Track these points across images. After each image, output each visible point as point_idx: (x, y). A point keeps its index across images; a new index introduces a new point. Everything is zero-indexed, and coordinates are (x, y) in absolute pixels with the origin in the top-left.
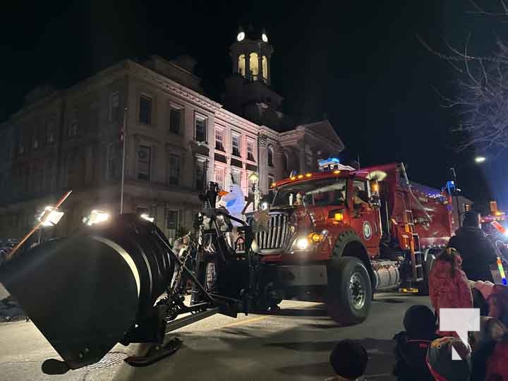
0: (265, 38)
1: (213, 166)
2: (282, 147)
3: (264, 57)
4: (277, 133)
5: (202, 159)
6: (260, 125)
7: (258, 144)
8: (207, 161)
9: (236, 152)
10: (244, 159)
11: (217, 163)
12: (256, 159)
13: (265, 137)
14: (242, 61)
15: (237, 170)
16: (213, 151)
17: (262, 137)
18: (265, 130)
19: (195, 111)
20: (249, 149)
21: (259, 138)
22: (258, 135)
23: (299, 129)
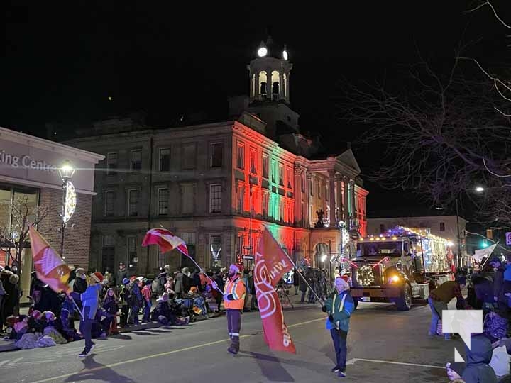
0: (285, 55)
2: (310, 174)
3: (284, 75)
4: (308, 160)
6: (297, 155)
7: (294, 173)
8: (269, 194)
9: (281, 182)
10: (286, 188)
11: (273, 194)
12: (292, 186)
13: (300, 165)
15: (282, 199)
17: (297, 166)
18: (301, 159)
19: (263, 152)
20: (288, 178)
21: (295, 167)
22: (294, 163)
23: (330, 159)
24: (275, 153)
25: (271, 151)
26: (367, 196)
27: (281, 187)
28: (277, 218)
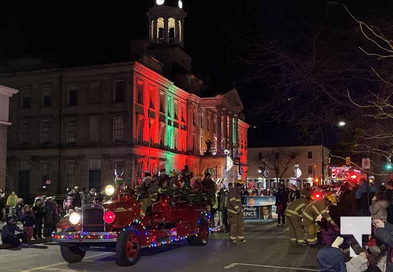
0: (180, 4)
2: (201, 109)
3: (179, 21)
4: (199, 98)
7: (187, 108)
9: (176, 116)
10: (180, 121)
16: (167, 118)
17: (190, 103)
18: (193, 97)
19: (160, 90)
20: (182, 112)
21: (188, 103)
22: (187, 100)
23: (218, 97)
24: (170, 91)
26: (248, 129)
27: (175, 120)
28: (172, 147)
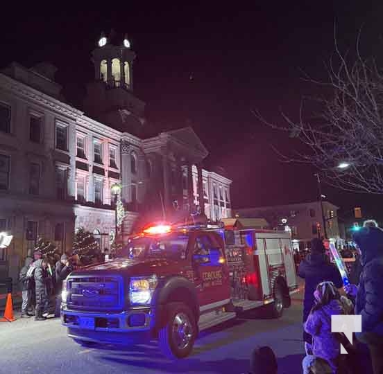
0: (127, 44)
1: (74, 174)
2: (145, 154)
3: (126, 63)
4: (139, 139)
5: (63, 167)
6: (122, 132)
7: (121, 151)
8: (68, 169)
9: (98, 159)
10: (106, 166)
11: (79, 171)
12: (118, 166)
13: (127, 144)
14: (104, 67)
15: (99, 178)
16: (74, 159)
17: (124, 144)
18: (128, 137)
19: (55, 119)
20: (111, 156)
21: (121, 145)
22: (121, 141)
23: (163, 135)
24: (80, 123)
25: (75, 120)
26: (230, 185)
